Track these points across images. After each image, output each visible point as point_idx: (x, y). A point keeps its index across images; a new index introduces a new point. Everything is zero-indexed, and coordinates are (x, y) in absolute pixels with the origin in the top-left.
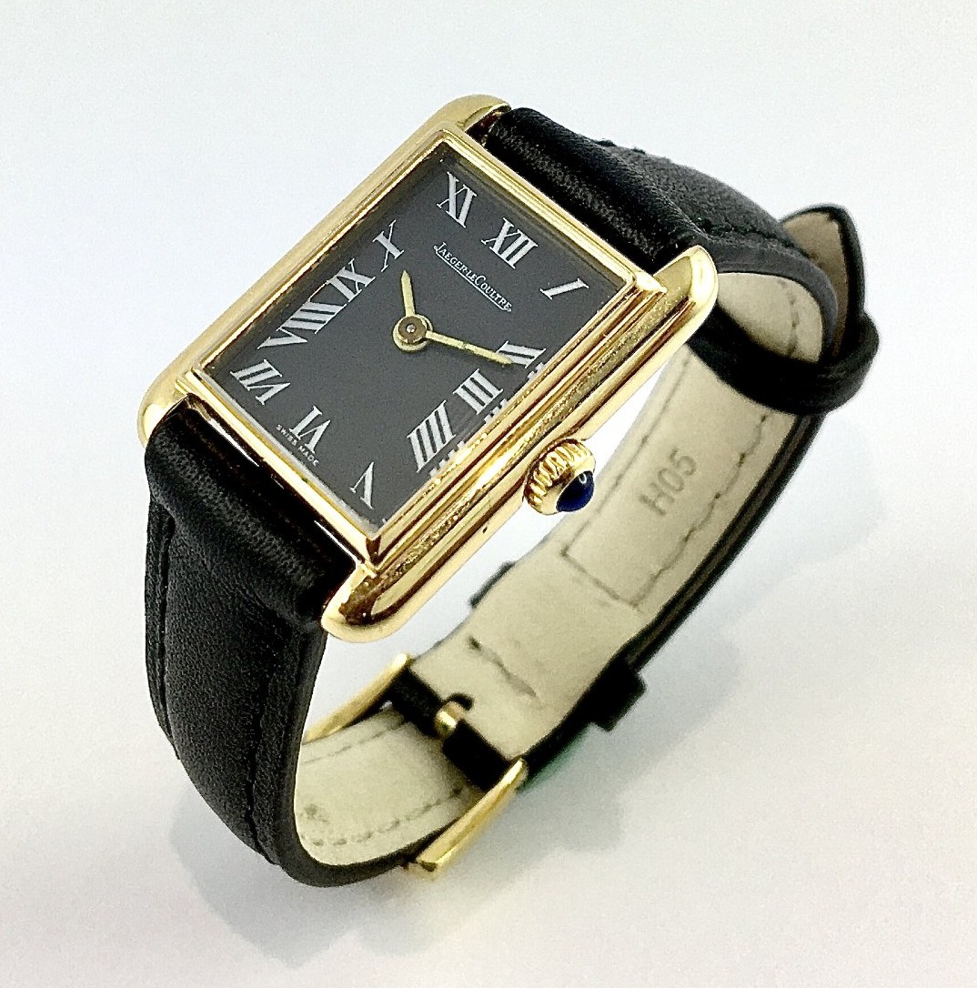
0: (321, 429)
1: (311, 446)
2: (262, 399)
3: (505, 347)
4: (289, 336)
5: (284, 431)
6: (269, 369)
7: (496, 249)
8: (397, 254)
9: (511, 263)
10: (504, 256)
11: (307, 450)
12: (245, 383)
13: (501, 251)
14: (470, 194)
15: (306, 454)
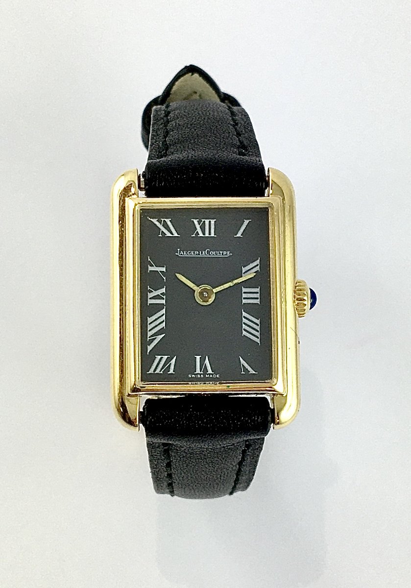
0: (207, 362)
1: (210, 371)
2: (171, 371)
3: (244, 270)
4: (156, 338)
5: (193, 376)
6: (162, 358)
7: (201, 235)
8: (164, 269)
9: (213, 235)
10: (207, 235)
11: (210, 374)
12: (158, 371)
13: (204, 234)
14: (168, 221)
15: (211, 376)
